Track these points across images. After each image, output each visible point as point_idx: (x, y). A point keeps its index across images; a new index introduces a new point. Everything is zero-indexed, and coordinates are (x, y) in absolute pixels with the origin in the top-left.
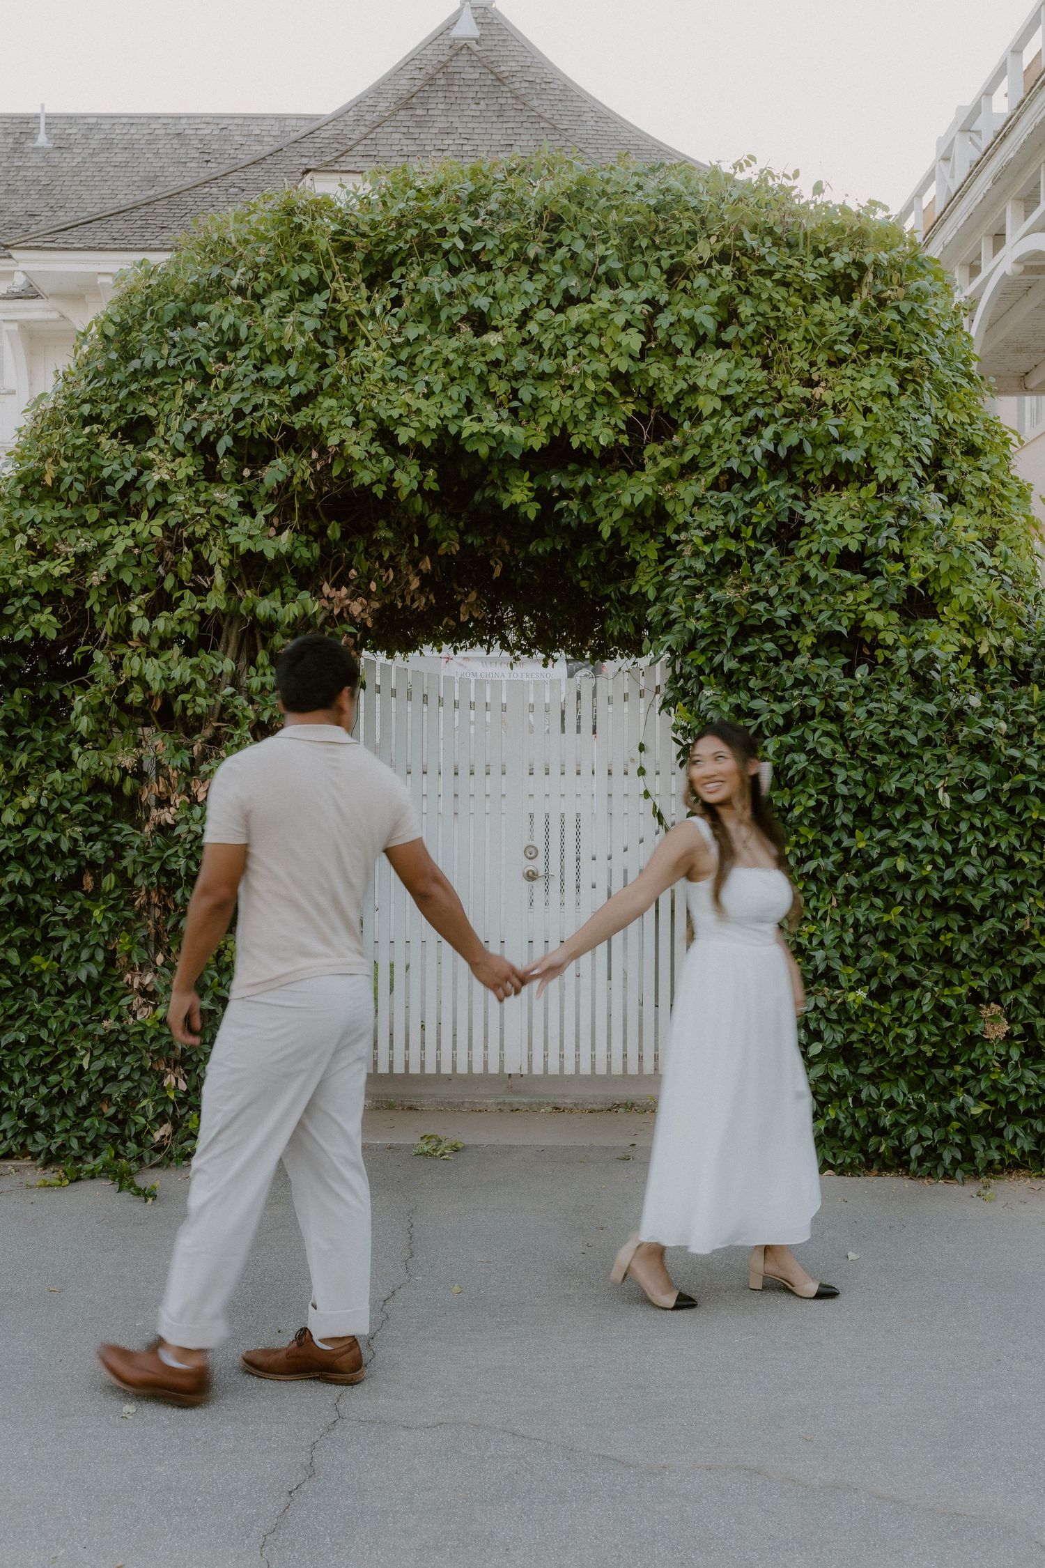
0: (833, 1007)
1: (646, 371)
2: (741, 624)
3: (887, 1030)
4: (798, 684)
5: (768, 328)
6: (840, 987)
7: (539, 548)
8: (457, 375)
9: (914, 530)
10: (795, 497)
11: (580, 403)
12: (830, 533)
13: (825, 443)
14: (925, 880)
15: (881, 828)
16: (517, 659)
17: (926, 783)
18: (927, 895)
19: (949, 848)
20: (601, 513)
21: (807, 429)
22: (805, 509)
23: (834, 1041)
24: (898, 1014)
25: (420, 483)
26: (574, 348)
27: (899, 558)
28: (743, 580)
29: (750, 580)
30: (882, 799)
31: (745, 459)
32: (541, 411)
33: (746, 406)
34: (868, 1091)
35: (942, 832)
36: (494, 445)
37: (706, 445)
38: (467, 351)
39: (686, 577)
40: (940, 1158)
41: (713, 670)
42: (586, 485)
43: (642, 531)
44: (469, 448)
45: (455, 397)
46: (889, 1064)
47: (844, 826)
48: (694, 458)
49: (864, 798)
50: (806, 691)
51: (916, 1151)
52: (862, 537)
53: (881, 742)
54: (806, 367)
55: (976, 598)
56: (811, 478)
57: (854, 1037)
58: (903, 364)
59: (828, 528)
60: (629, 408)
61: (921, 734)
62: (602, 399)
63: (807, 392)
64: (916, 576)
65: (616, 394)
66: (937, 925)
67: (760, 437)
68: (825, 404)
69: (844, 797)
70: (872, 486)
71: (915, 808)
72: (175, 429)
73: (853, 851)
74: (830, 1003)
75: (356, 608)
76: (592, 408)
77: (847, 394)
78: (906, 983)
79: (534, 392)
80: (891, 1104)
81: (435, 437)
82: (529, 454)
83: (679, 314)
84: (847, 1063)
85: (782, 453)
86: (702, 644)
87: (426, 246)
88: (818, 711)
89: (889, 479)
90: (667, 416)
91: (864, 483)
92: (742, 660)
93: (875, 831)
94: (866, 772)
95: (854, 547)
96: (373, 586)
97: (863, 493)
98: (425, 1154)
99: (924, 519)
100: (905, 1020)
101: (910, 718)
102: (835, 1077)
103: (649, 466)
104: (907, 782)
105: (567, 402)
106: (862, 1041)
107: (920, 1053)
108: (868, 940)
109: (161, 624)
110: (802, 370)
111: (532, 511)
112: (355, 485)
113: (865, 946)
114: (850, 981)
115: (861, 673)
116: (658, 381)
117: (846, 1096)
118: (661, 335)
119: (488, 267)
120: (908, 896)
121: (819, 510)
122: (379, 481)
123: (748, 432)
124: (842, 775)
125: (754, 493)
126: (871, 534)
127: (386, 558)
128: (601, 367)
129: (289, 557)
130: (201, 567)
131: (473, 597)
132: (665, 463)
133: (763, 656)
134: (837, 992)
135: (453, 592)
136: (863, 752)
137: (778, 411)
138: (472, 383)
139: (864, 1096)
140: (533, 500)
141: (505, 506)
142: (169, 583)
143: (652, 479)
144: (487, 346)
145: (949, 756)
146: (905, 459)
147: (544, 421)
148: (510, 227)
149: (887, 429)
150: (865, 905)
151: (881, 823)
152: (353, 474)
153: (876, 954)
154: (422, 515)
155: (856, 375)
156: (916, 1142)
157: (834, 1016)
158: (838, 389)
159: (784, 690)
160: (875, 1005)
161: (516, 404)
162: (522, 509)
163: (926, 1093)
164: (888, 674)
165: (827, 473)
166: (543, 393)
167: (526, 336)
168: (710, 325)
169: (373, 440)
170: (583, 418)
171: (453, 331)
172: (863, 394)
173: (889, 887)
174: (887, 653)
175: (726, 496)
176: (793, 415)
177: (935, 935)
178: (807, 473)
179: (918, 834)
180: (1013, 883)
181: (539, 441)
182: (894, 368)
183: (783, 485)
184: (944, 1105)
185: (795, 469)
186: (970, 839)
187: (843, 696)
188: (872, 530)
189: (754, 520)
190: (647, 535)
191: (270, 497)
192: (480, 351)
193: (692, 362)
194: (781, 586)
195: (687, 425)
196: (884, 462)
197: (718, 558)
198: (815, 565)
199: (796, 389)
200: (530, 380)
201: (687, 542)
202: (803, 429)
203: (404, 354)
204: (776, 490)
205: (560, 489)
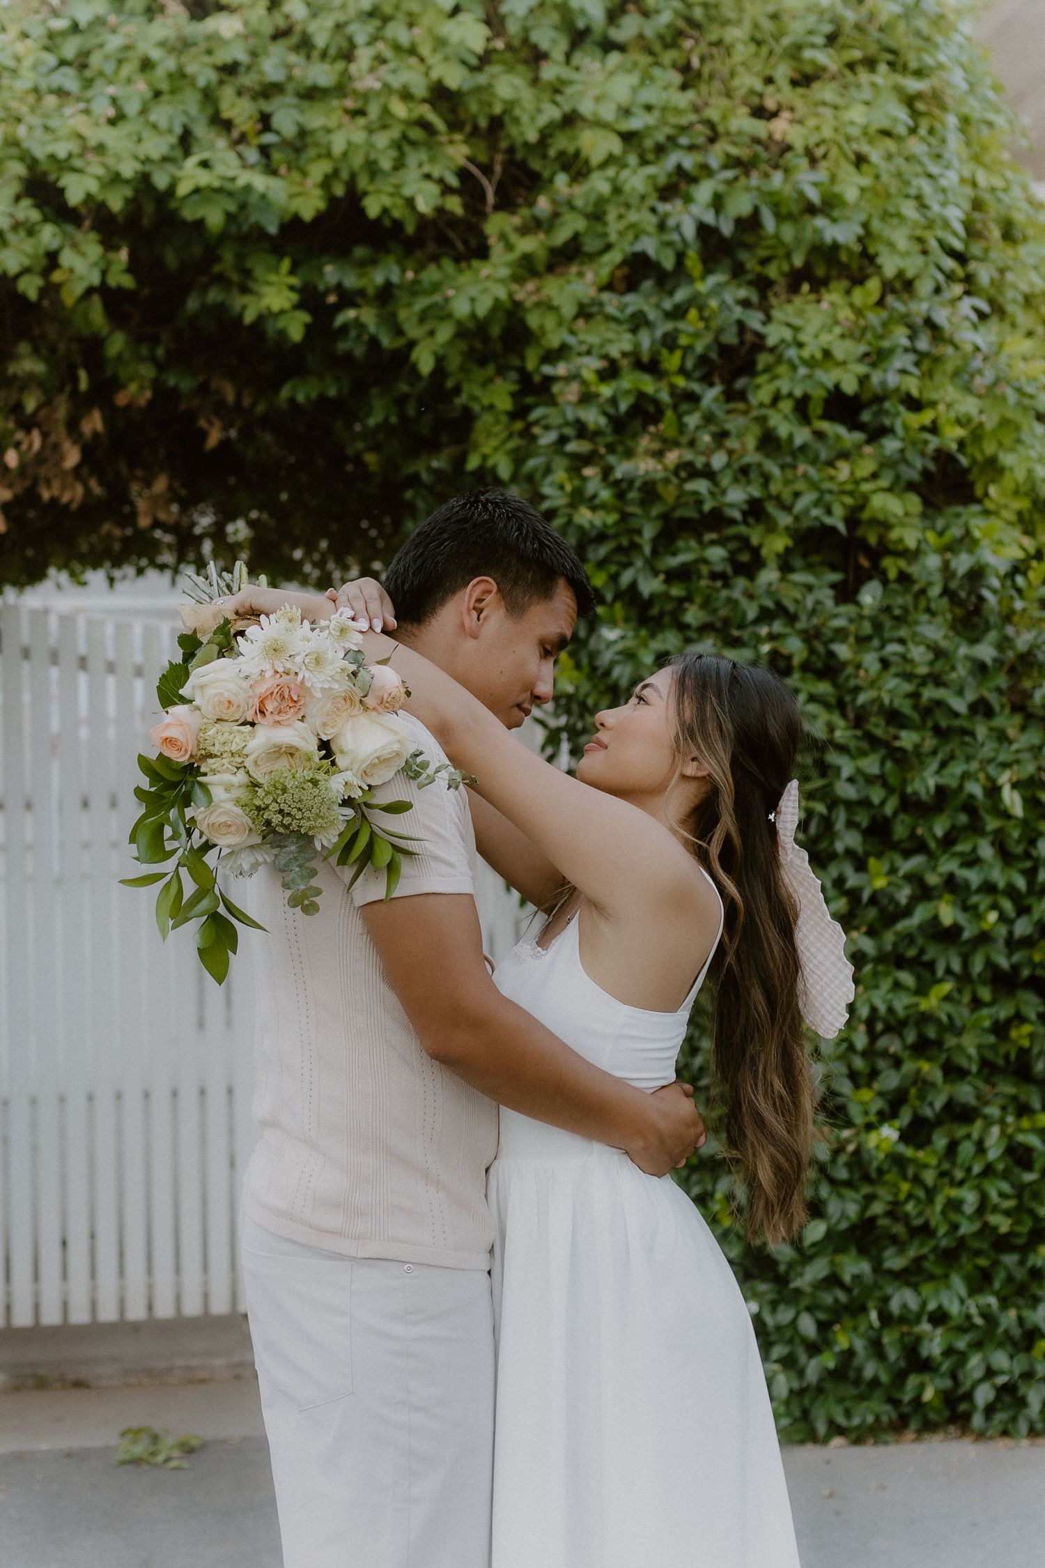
0: (842, 1159)
1: (489, 88)
2: (665, 517)
3: (931, 1193)
4: (765, 615)
5: (691, 22)
6: (849, 1124)
7: (296, 393)
8: (165, 87)
9: (937, 360)
10: (745, 304)
11: (383, 140)
12: (811, 363)
13: (795, 208)
14: (984, 938)
15: (907, 854)
17: (982, 776)
18: (989, 964)
19: (1021, 883)
21: (766, 188)
22: (764, 323)
23: (844, 1215)
24: (946, 1166)
25: (104, 273)
26: (369, 44)
27: (915, 405)
28: (664, 441)
29: (676, 444)
30: (909, 804)
31: (666, 237)
32: (312, 153)
33: (660, 150)
34: (902, 1298)
35: (1006, 856)
36: (232, 208)
37: (596, 215)
38: (180, 46)
39: (569, 438)
40: (1022, 1403)
41: (618, 596)
42: (387, 283)
43: (482, 363)
44: (189, 214)
45: (163, 123)
46: (935, 1250)
47: (849, 853)
48: (576, 237)
49: (883, 803)
50: (778, 626)
51: (984, 1395)
52: (862, 369)
53: (906, 707)
54: (758, 85)
56: (772, 271)
57: (877, 1208)
58: (913, 85)
59: (806, 353)
60: (461, 151)
61: (971, 696)
62: (416, 134)
63: (760, 128)
64: (953, 434)
65: (439, 124)
66: (1004, 1012)
67: (688, 200)
68: (789, 148)
69: (849, 805)
70: (874, 285)
71: (963, 819)
73: (866, 896)
74: (837, 1151)
76: (402, 145)
77: (827, 132)
78: (960, 1114)
79: (301, 119)
80: (939, 1318)
81: (130, 193)
82: (293, 226)
84: (863, 1251)
85: (726, 228)
86: (603, 551)
88: (796, 661)
89: (900, 274)
90: (523, 166)
91: (858, 280)
92: (672, 576)
93: (898, 860)
94: (883, 764)
95: (850, 386)
97: (858, 295)
98: (136, 1462)
99: (952, 342)
100: (959, 1174)
101: (953, 668)
102: (847, 1278)
103: (497, 250)
104: (953, 775)
105: (359, 137)
106: (890, 1214)
107: (987, 1230)
108: (893, 1045)
110: (752, 92)
111: (296, 326)
113: (884, 1053)
114: (866, 1113)
115: (870, 596)
116: (510, 105)
117: (863, 1309)
118: (513, 28)
120: (956, 966)
121: (789, 325)
122: (26, 271)
123: (667, 192)
124: (847, 767)
125: (681, 295)
126: (874, 365)
128: (414, 80)
131: (161, 484)
132: (528, 245)
133: (704, 570)
134: (846, 1133)
136: (878, 727)
137: (714, 158)
138: (192, 101)
139: (895, 1306)
140: (298, 307)
141: (249, 318)
143: (503, 273)
144: (214, 39)
145: (1011, 732)
146: (920, 240)
147: (318, 170)
149: (893, 190)
150: (886, 985)
151: (906, 845)
153: (909, 1066)
155: (839, 101)
156: (981, 1381)
157: (842, 1174)
158: (812, 122)
159: (741, 626)
160: (908, 1152)
161: (268, 138)
162: (280, 325)
163: (997, 1294)
164: (909, 599)
165: (798, 261)
166: (315, 123)
167: (282, 24)
169: (20, 197)
170: (386, 164)
171: (153, 11)
172: (854, 131)
173: (922, 952)
174: (902, 563)
175: (634, 302)
176: (742, 165)
177: (1000, 1029)
178: (764, 262)
179: (972, 861)
181: (310, 206)
182: (898, 90)
183: (727, 283)
184: (1026, 1313)
185: (743, 256)
187: (841, 634)
188: (878, 357)
189: (683, 341)
190: (491, 370)
192: (203, 45)
193: (566, 73)
194: (730, 453)
195: (561, 180)
196: (891, 245)
197: (624, 406)
198: (786, 417)
199: (742, 122)
200: (290, 99)
201: (568, 379)
202: (758, 189)
203: (70, 49)
204: (717, 290)
205: (339, 289)
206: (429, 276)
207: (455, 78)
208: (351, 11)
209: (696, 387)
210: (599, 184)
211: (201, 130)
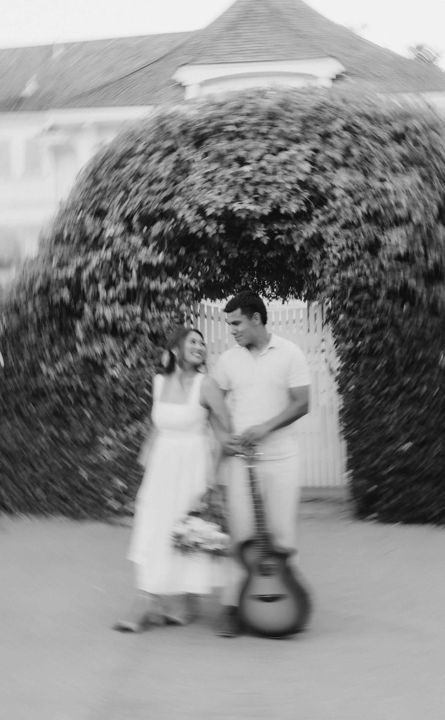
1: (311, 179)
2: (353, 287)
7: (271, 255)
8: (231, 185)
11: (284, 195)
13: (389, 207)
16: (270, 301)
20: (295, 240)
21: (381, 202)
22: (382, 236)
25: (218, 230)
26: (281, 170)
28: (355, 267)
29: (358, 267)
30: (415, 361)
31: (354, 215)
32: (268, 198)
36: (247, 213)
37: (338, 210)
38: (235, 174)
41: (343, 307)
42: (289, 229)
43: (314, 247)
44: (238, 215)
45: (231, 193)
48: (334, 215)
52: (406, 248)
60: (306, 194)
62: (293, 192)
63: (381, 185)
65: (300, 189)
67: (361, 206)
68: (389, 190)
70: (411, 225)
72: (115, 213)
75: (193, 283)
76: (289, 195)
77: (399, 186)
79: (265, 190)
81: (223, 211)
82: (262, 217)
83: (327, 154)
84: (404, 475)
85: (371, 213)
86: (338, 295)
87: (218, 130)
90: (322, 197)
91: (407, 225)
92: (355, 302)
96: (199, 274)
103: (315, 219)
105: (278, 194)
109: (112, 293)
110: (379, 175)
111: (265, 241)
112: (190, 232)
114: (404, 439)
115: (406, 307)
116: (318, 183)
118: (318, 164)
119: (243, 138)
122: (199, 231)
123: (355, 204)
127: (205, 261)
128: (292, 179)
129: (163, 263)
130: (127, 269)
131: (247, 275)
132: (321, 218)
135: (239, 273)
138: (238, 188)
140: (265, 236)
141: (254, 239)
142: (114, 276)
143: (316, 225)
144: (244, 172)
147: (269, 202)
148: (253, 120)
152: (188, 228)
154: (219, 242)
161: (256, 196)
162: (261, 240)
165: (391, 220)
166: (268, 191)
167: (260, 166)
169: (197, 214)
170: (285, 200)
171: (230, 166)
175: (348, 232)
176: (376, 196)
181: (267, 211)
182: (419, 172)
183: (371, 225)
185: (377, 219)
189: (359, 241)
191: (155, 239)
192: (241, 174)
193: (331, 174)
194: (371, 270)
195: (330, 201)
196: (416, 215)
197: (344, 259)
198: (385, 260)
199: (377, 184)
200: (262, 185)
201: (330, 252)
203: (210, 176)
205: (278, 230)
206: (300, 225)
207: (304, 178)
209: (362, 253)
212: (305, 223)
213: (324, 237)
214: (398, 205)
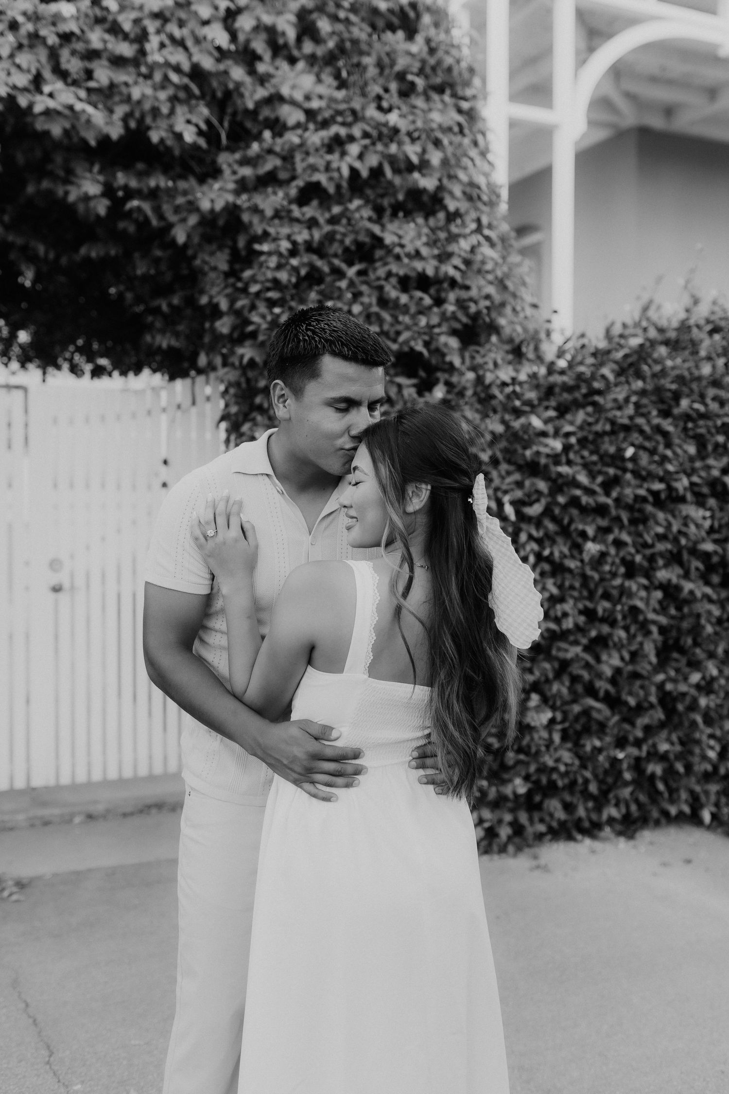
1: (226, 73)
5: (343, 50)
7: (93, 252)
8: (25, 42)
9: (471, 263)
10: (370, 219)
11: (163, 95)
12: (409, 257)
13: (402, 166)
17: (494, 497)
20: (172, 218)
21: (386, 151)
22: (382, 232)
26: (156, 34)
27: (459, 287)
28: (324, 295)
31: (331, 174)
32: (117, 98)
33: (327, 122)
36: (67, 126)
37: (288, 158)
38: (36, 17)
39: (268, 289)
40: (497, 835)
42: (157, 187)
43: (209, 242)
44: (40, 125)
45: (24, 65)
48: (275, 168)
52: (436, 263)
54: (380, 92)
55: (519, 329)
56: (386, 202)
58: (462, 104)
59: (406, 251)
61: (489, 453)
62: (182, 95)
63: (381, 117)
65: (196, 91)
67: (343, 154)
68: (398, 131)
70: (441, 215)
76: (174, 100)
77: (419, 124)
79: (111, 76)
82: (105, 140)
83: (258, 19)
89: (456, 210)
90: (241, 125)
91: (432, 213)
95: (430, 272)
97: (432, 222)
103: (227, 172)
105: (149, 91)
110: (377, 96)
111: (102, 208)
115: (439, 391)
116: (239, 85)
118: (241, 38)
121: (396, 234)
123: (330, 148)
125: (336, 210)
126: (442, 262)
128: (183, 61)
132: (246, 171)
137: (357, 131)
138: (43, 54)
140: (103, 195)
141: (71, 199)
143: (231, 186)
144: (57, 17)
147: (121, 110)
149: (453, 163)
155: (425, 107)
158: (411, 118)
161: (92, 84)
162: (92, 204)
165: (400, 198)
166: (120, 78)
167: (101, 14)
168: (291, 34)
170: (165, 110)
172: (434, 126)
175: (310, 211)
176: (372, 138)
178: (382, 196)
180: (560, 587)
181: (116, 132)
182: (457, 107)
183: (363, 206)
184: (501, 789)
186: (528, 548)
188: (443, 257)
189: (338, 237)
190: (214, 247)
192: (50, 20)
193: (271, 70)
194: (362, 304)
195: (267, 134)
196: (451, 194)
197: (303, 272)
198: (394, 287)
199: (371, 112)
200: (105, 62)
201: (270, 254)
202: (382, 153)
204: (358, 209)
205: (126, 188)
206: (182, 185)
207: (208, 63)
208: (146, 10)
209: (343, 266)
210: (293, 138)
211: (47, 74)
212: (193, 181)
213: (246, 217)
214: (424, 166)
